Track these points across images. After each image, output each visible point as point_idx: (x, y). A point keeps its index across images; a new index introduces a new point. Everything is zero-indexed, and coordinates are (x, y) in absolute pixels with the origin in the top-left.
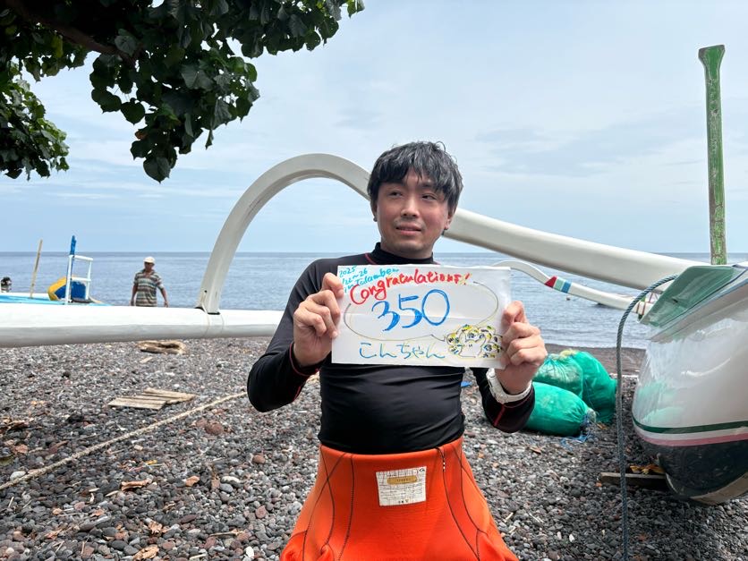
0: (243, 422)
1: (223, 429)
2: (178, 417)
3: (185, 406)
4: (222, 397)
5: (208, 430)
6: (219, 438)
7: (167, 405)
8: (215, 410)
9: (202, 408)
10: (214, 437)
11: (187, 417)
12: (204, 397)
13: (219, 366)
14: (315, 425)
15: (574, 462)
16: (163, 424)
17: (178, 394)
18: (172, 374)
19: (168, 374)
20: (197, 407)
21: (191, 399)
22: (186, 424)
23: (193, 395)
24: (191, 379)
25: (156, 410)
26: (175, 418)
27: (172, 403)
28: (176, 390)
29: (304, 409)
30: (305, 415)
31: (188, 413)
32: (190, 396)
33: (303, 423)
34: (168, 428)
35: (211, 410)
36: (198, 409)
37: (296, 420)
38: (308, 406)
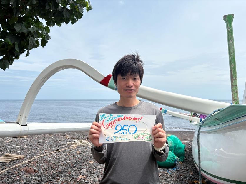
0: (43, 167)
1: (34, 171)
2: (16, 166)
3: (20, 161)
4: (36, 156)
5: (27, 172)
6: (31, 175)
7: (12, 160)
8: (32, 162)
9: (27, 162)
10: (29, 175)
11: (20, 166)
12: (29, 156)
13: (39, 142)
14: (72, 167)
15: (173, 180)
16: (9, 170)
17: (18, 156)
18: (19, 147)
19: (17, 146)
20: (25, 161)
21: (23, 158)
22: (19, 169)
24: (26, 149)
25: (8, 163)
26: (14, 167)
27: (15, 160)
28: (18, 154)
29: (69, 160)
30: (69, 163)
31: (20, 164)
32: (23, 156)
33: (68, 167)
34: (10, 171)
35: (30, 162)
36: (25, 162)
37: (65, 166)
38: (71, 159)
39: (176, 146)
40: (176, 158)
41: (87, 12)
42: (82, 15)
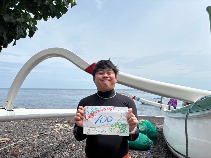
0: (28, 150)
1: (19, 153)
2: (2, 149)
3: (7, 144)
4: (22, 139)
5: (13, 155)
6: (16, 157)
8: (18, 145)
11: (6, 148)
12: (15, 139)
13: (24, 126)
14: (55, 150)
17: (5, 139)
18: (6, 130)
19: (4, 130)
20: (12, 144)
21: (10, 141)
22: (5, 152)
23: (11, 139)
24: (12, 132)
27: (2, 143)
28: (5, 137)
29: (52, 143)
30: (52, 146)
33: (51, 149)
35: (16, 145)
37: (49, 148)
38: (54, 142)
39: (150, 130)
40: (150, 141)
41: (72, 7)
42: (67, 10)
